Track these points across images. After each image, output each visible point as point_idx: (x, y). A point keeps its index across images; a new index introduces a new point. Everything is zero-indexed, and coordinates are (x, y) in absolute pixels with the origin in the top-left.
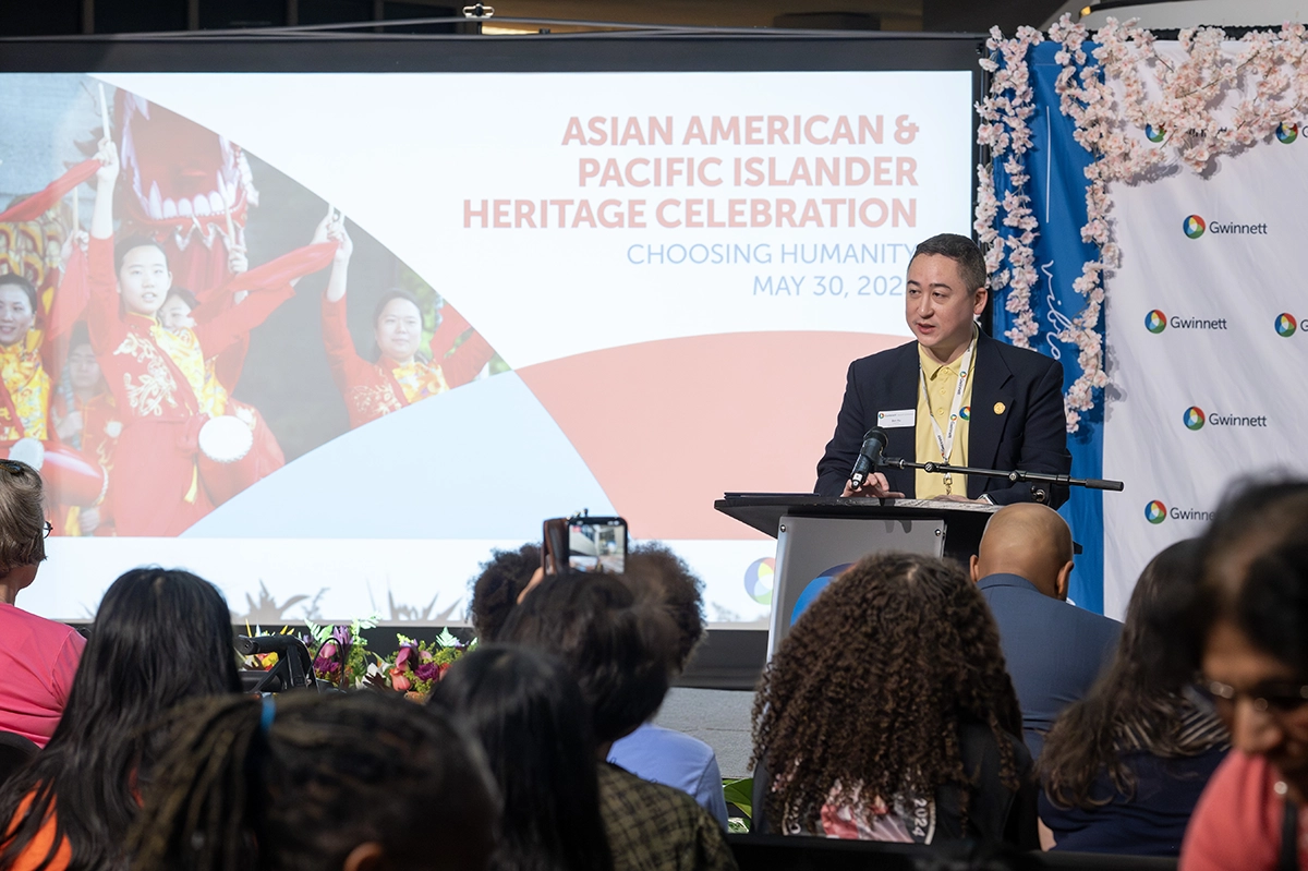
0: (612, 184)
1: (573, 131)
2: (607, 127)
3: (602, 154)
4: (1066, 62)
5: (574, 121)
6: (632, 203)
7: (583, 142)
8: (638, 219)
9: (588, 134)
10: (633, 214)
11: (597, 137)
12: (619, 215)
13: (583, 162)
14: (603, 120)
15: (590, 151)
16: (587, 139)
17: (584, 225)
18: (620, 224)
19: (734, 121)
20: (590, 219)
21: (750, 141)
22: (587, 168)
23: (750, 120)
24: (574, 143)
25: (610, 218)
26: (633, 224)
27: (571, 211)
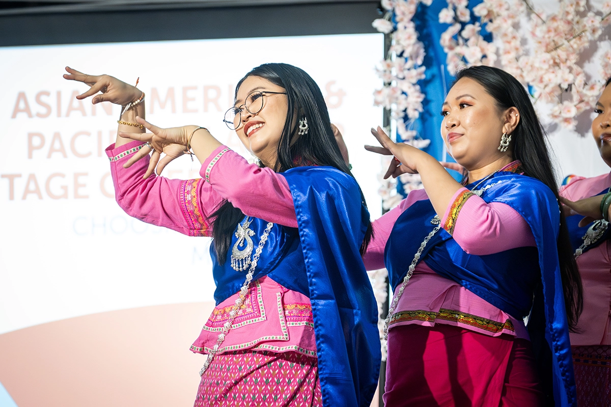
0: (57, 156)
1: (21, 105)
2: (51, 100)
3: (47, 127)
4: (449, 20)
5: (22, 96)
6: (77, 176)
7: (30, 116)
8: (81, 191)
9: (35, 108)
10: (77, 185)
11: (43, 110)
12: (65, 188)
13: (31, 136)
14: (47, 94)
15: (36, 125)
16: (34, 112)
17: (32, 197)
18: (65, 196)
19: (171, 92)
20: (37, 191)
21: (185, 110)
22: (33, 143)
23: (185, 89)
24: (22, 116)
25: (57, 191)
26: (77, 196)
27: (20, 184)
